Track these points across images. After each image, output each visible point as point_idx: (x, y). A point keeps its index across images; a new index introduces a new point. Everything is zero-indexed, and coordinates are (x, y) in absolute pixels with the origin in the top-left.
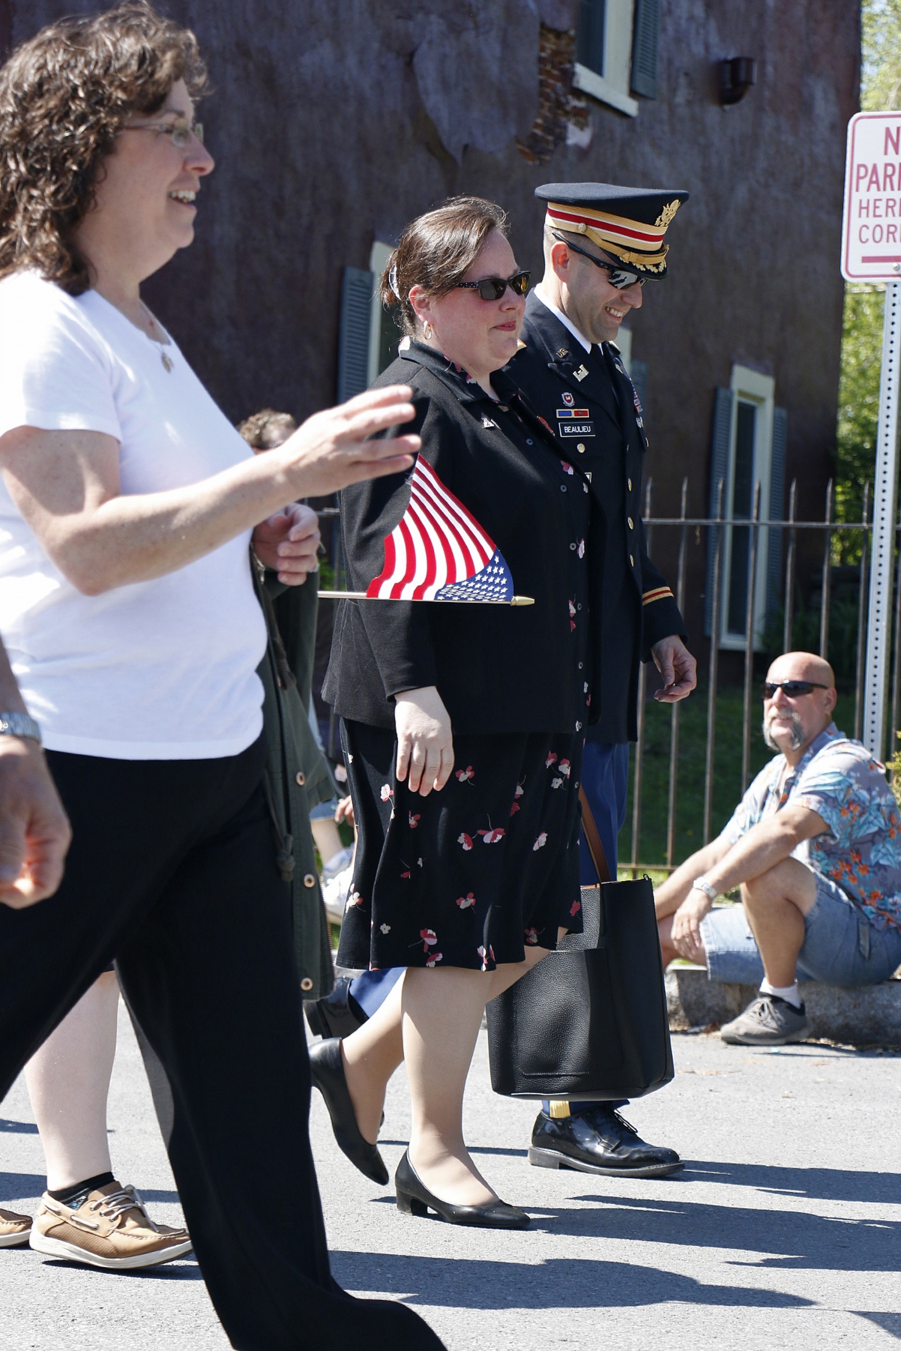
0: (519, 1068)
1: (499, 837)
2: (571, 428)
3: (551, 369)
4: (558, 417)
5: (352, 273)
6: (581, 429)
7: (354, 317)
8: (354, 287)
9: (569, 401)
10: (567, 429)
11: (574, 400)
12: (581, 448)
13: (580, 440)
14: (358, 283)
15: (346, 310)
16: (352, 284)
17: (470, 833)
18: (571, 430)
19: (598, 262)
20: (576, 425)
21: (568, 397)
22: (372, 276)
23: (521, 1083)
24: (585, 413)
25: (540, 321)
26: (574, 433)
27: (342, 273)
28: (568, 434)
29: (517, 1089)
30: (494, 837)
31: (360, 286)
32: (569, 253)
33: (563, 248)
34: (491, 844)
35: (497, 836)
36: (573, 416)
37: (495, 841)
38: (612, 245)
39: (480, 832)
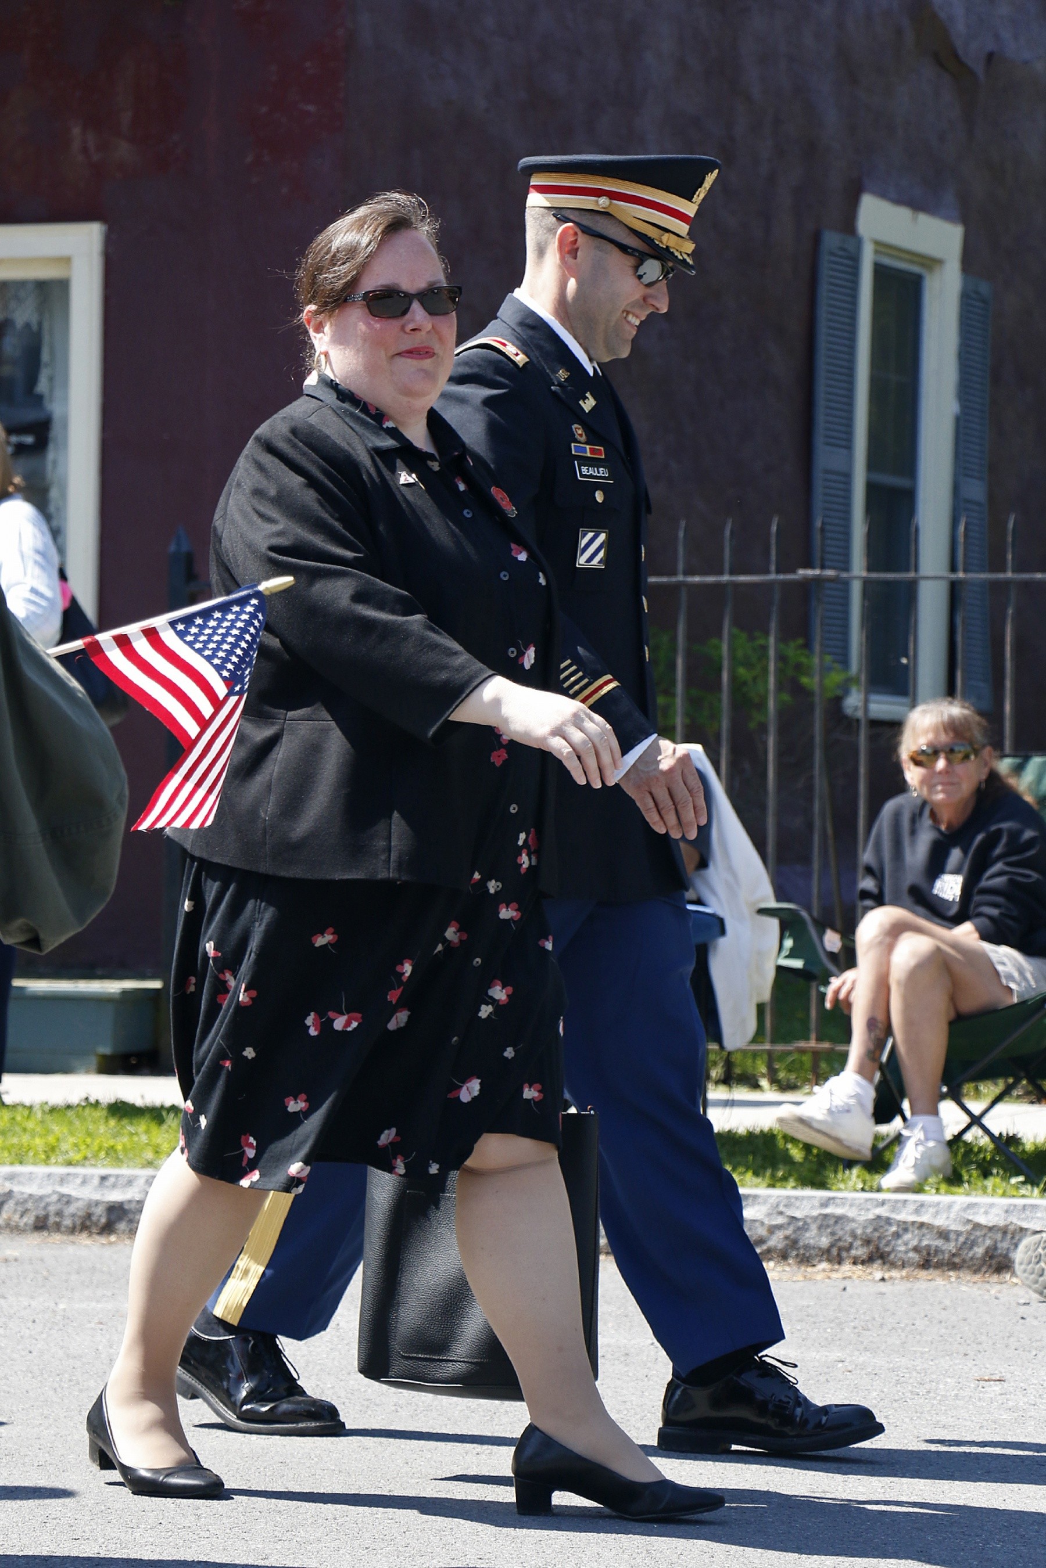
0: (396, 1345)
1: (355, 1024)
2: (588, 469)
3: (554, 393)
4: (573, 453)
5: (831, 240)
6: (599, 473)
7: (836, 300)
8: (833, 258)
9: (581, 435)
10: (584, 469)
11: (586, 435)
12: (599, 497)
13: (598, 486)
14: (841, 253)
15: (824, 291)
16: (832, 254)
17: (320, 1014)
18: (588, 472)
19: (623, 248)
20: (593, 466)
21: (578, 430)
22: (859, 242)
23: (398, 1365)
24: (599, 452)
25: (530, 332)
26: (591, 476)
27: (817, 239)
28: (585, 476)
29: (390, 1374)
30: (348, 1023)
31: (841, 257)
32: (582, 239)
33: (571, 232)
34: (343, 1033)
35: (352, 1023)
36: (589, 455)
37: (349, 1029)
38: (645, 224)
39: (331, 1014)
